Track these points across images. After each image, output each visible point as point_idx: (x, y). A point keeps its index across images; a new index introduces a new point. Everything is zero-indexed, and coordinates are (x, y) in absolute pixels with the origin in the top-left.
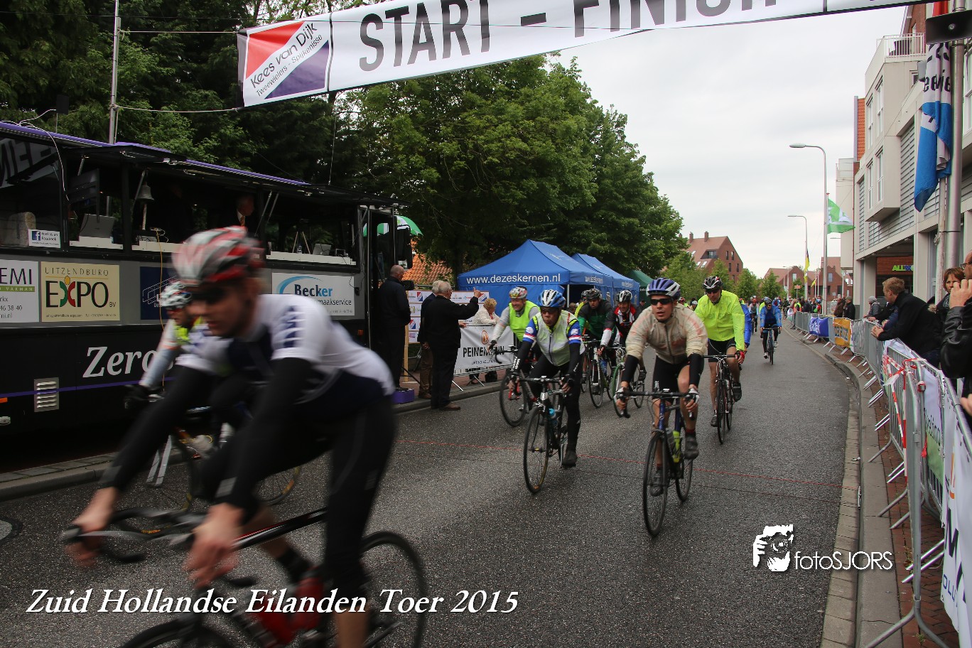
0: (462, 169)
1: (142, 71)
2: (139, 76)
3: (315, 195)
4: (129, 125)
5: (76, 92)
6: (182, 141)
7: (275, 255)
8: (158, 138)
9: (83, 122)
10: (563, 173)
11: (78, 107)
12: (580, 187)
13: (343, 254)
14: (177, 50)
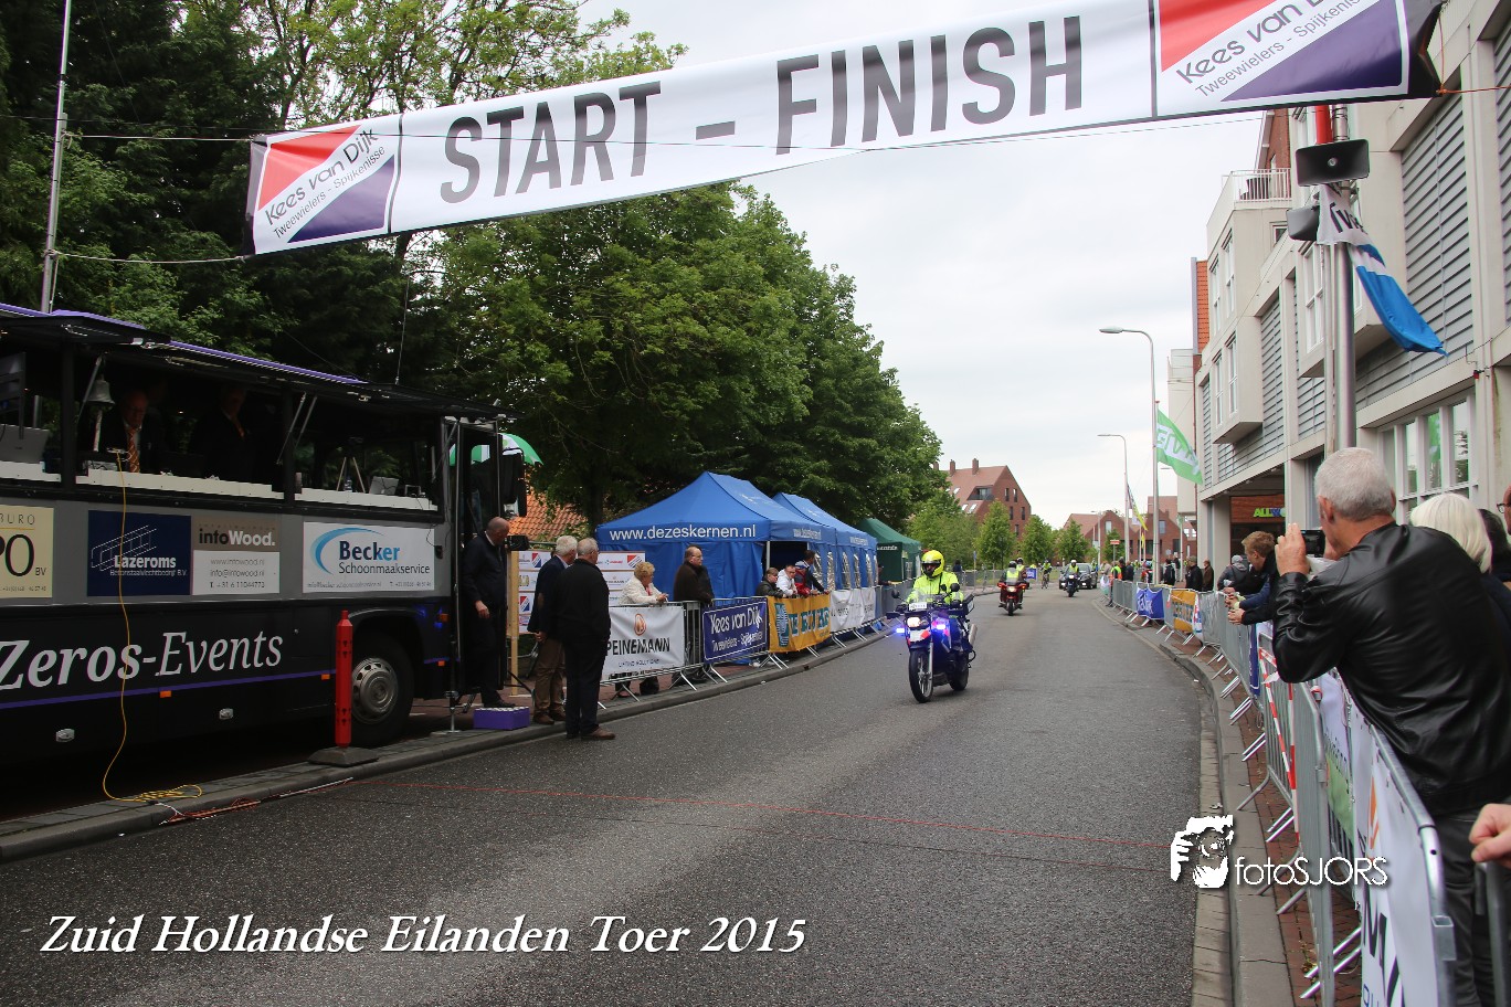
0: (608, 363)
1: (99, 198)
2: (94, 205)
3: (375, 399)
4: (74, 283)
6: (163, 311)
7: (309, 495)
8: (123, 305)
10: (760, 369)
12: (785, 391)
13: (417, 492)
14: (159, 168)
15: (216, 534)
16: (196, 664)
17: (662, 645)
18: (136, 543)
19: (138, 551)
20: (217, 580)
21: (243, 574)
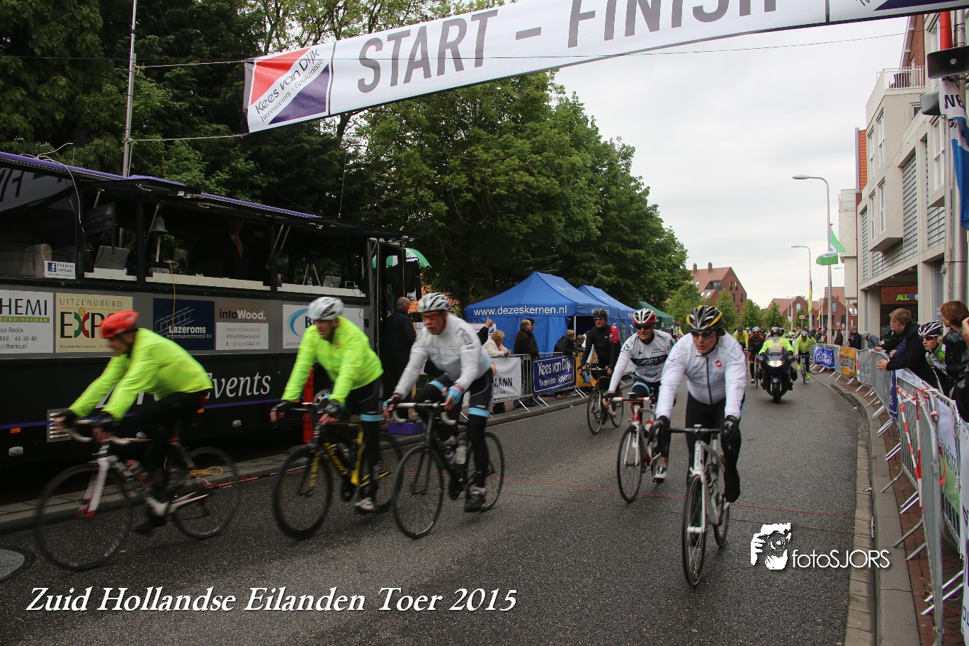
0: (470, 201)
1: (156, 106)
2: (153, 110)
3: (327, 227)
4: (143, 158)
5: (91, 125)
6: (195, 175)
7: (286, 288)
8: (171, 172)
9: (97, 155)
10: (569, 206)
11: (93, 140)
12: (586, 220)
13: (353, 286)
14: (191, 86)
15: (230, 312)
16: (219, 392)
17: (508, 382)
18: (182, 318)
19: (183, 323)
20: (231, 341)
21: (246, 337)
